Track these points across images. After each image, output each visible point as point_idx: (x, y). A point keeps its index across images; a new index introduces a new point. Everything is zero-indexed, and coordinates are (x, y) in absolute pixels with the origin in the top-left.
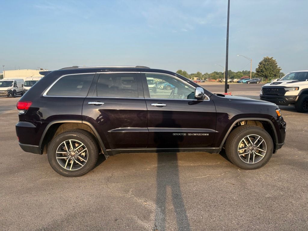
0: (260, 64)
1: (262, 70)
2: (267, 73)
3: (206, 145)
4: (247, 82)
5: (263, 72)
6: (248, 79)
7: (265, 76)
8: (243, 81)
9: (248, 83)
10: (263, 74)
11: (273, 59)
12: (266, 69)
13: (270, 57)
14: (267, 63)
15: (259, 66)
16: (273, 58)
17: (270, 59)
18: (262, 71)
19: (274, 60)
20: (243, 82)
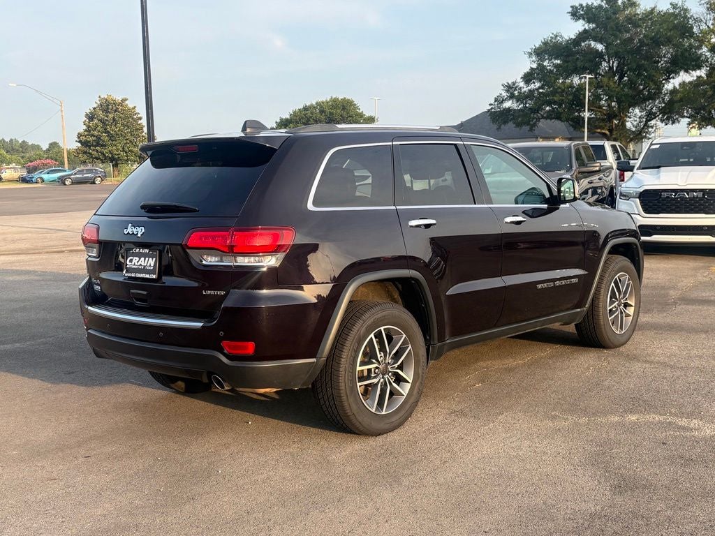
0: (91, 117)
1: (99, 138)
2: (115, 148)
3: (569, 306)
4: (62, 181)
5: (105, 146)
6: (59, 171)
7: (110, 158)
8: (45, 177)
9: (67, 183)
10: (103, 154)
11: (127, 102)
12: (110, 136)
13: (119, 98)
14: (111, 116)
15: (89, 127)
16: (126, 100)
17: (120, 104)
18: (99, 142)
19: (131, 106)
20: (43, 180)
